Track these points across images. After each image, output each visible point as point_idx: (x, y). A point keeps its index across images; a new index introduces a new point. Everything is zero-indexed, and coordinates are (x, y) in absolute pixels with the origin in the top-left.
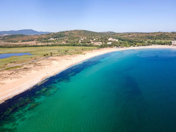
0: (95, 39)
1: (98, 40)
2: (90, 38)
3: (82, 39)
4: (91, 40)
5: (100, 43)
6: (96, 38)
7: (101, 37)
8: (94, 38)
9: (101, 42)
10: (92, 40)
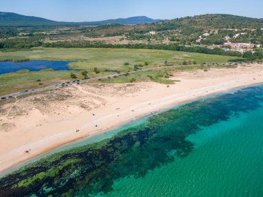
0: (237, 35)
1: (247, 36)
2: (225, 32)
3: (207, 34)
4: (227, 38)
5: (248, 45)
6: (242, 32)
7: (258, 31)
8: (237, 32)
9: (252, 42)
10: (231, 36)
